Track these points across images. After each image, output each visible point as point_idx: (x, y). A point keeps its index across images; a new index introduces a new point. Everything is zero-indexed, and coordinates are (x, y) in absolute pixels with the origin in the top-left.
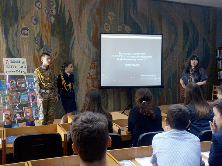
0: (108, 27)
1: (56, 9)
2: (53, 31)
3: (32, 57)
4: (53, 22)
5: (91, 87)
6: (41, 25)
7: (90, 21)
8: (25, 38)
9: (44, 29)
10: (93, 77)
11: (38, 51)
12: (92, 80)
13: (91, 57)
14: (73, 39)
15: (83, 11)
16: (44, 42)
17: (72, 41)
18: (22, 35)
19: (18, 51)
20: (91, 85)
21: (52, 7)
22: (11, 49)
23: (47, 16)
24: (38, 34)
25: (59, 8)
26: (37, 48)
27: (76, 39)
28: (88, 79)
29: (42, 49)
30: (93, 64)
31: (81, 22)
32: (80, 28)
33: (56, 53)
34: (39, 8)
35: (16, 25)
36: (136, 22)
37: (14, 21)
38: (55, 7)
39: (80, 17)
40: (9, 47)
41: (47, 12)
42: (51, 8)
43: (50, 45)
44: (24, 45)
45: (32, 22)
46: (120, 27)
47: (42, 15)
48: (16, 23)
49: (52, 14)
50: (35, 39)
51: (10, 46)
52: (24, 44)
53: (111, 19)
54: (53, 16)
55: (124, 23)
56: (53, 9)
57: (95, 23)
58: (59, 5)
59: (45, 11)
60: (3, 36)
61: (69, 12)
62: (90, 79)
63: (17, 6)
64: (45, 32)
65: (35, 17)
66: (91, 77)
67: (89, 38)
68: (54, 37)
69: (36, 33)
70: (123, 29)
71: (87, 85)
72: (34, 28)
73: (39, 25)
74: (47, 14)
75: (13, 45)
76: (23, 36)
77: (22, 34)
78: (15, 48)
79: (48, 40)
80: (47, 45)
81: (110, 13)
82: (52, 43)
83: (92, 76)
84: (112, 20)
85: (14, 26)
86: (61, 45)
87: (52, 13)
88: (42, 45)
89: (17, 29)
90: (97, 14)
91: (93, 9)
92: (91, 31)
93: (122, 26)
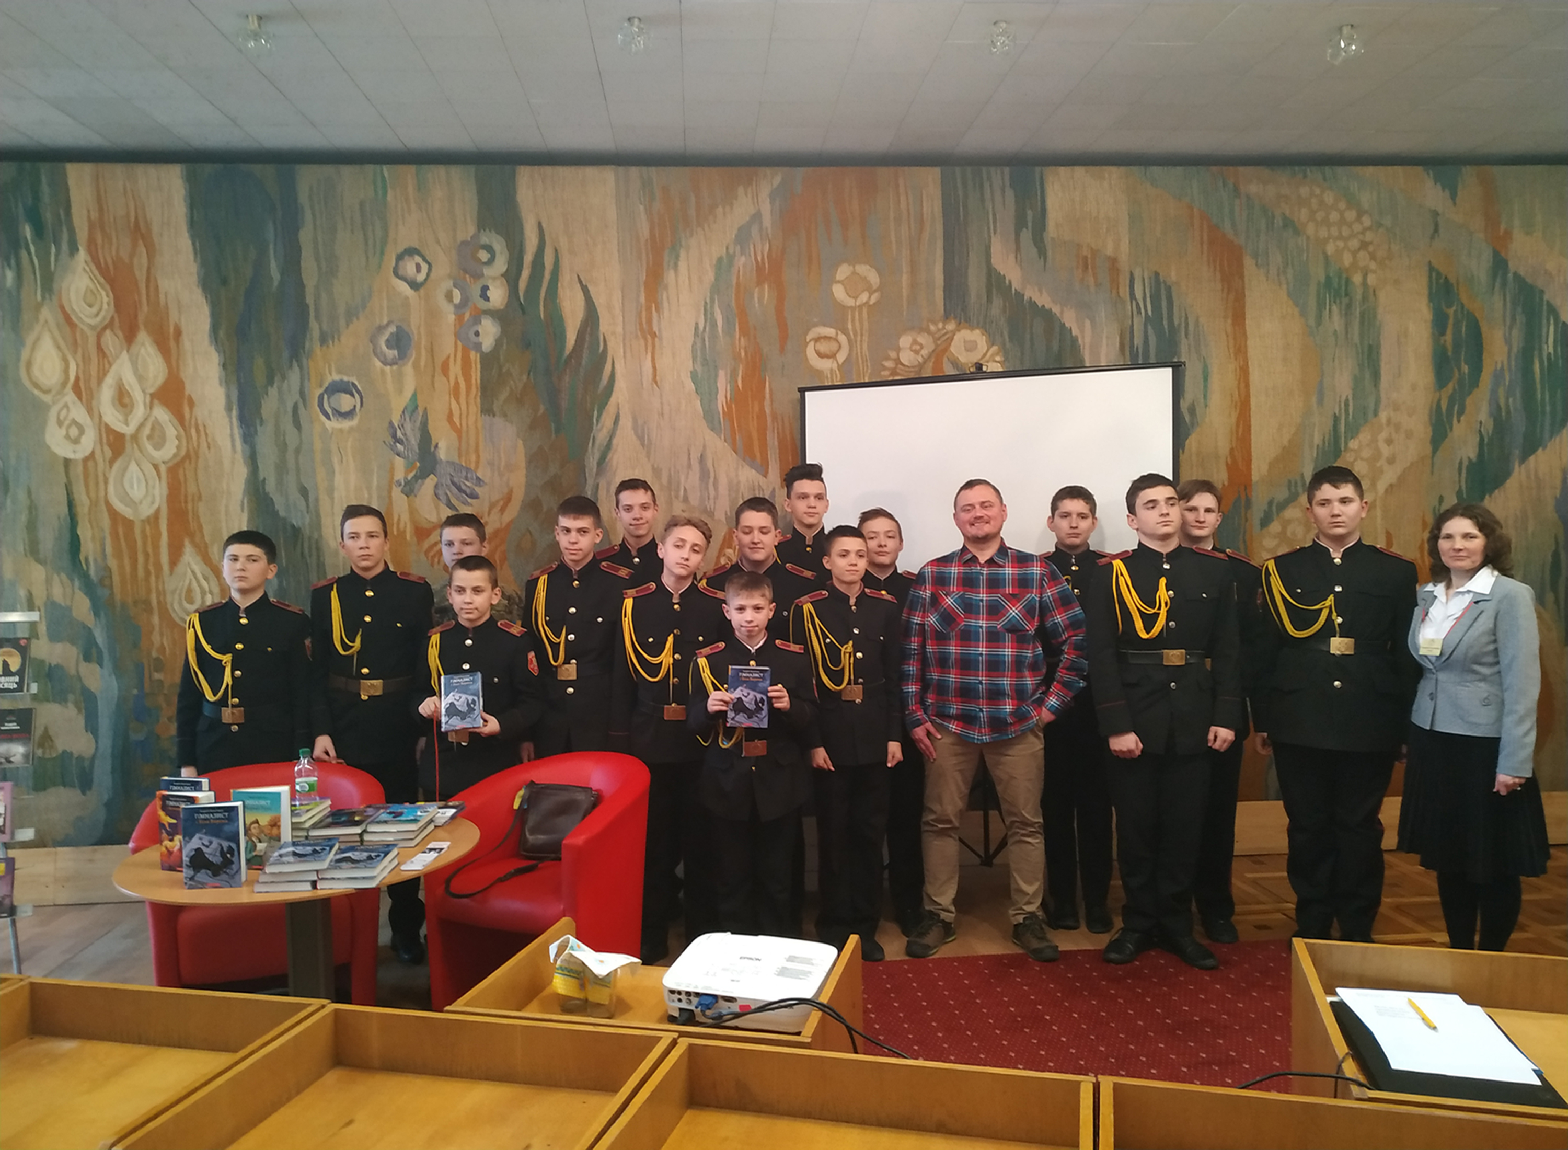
0: (833, 346)
1: (511, 278)
2: (488, 391)
4: (488, 344)
6: (423, 363)
7: (714, 325)
8: (341, 430)
9: (440, 380)
11: (409, 489)
14: (607, 420)
15: (670, 276)
16: (442, 446)
17: (601, 434)
18: (323, 418)
21: (487, 271)
22: (271, 487)
23: (459, 318)
24: (412, 408)
25: (526, 274)
27: (626, 423)
29: (431, 481)
31: (654, 335)
32: (649, 362)
33: (508, 499)
34: (414, 285)
35: (294, 376)
36: (1033, 304)
37: (286, 354)
38: (504, 269)
39: (649, 309)
40: (261, 478)
41: (457, 298)
42: (478, 276)
43: (473, 458)
44: (337, 467)
45: (376, 354)
46: (915, 342)
47: (433, 314)
48: (295, 364)
49: (482, 305)
50: (394, 436)
51: (267, 472)
52: (336, 460)
53: (850, 302)
54: (494, 314)
55: (946, 317)
56: (494, 279)
57: (744, 332)
58: (528, 258)
59: (449, 297)
60: (232, 429)
61: (584, 288)
63: (301, 286)
64: (447, 397)
65: (392, 329)
67: (709, 416)
68: (498, 421)
69: (398, 403)
70: (941, 350)
72: (389, 378)
73: (416, 366)
74: (457, 307)
75: (281, 468)
76: (333, 425)
77: (328, 418)
78: (291, 481)
79: (460, 438)
80: (456, 460)
81: (843, 271)
82: (481, 448)
84: (860, 307)
85: (284, 378)
86: (536, 459)
87: (487, 299)
88: (426, 463)
89: (302, 393)
90: (759, 283)
91: (731, 258)
92: (721, 373)
93: (929, 332)
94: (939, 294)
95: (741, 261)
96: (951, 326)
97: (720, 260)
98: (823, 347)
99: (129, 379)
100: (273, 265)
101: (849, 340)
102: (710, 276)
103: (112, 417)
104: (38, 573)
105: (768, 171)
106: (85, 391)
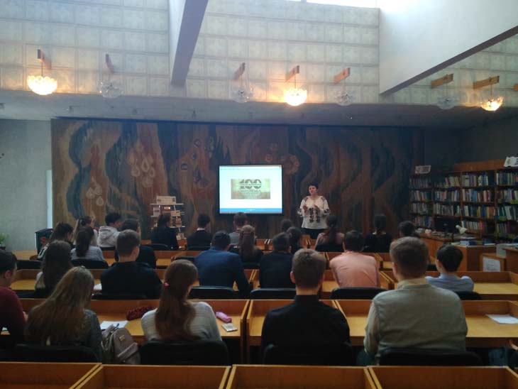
3: (190, 189)
4: (210, 156)
6: (199, 160)
7: (249, 153)
8: (185, 172)
16: (202, 175)
18: (181, 170)
19: (177, 183)
23: (206, 152)
24: (197, 169)
25: (217, 144)
26: (194, 181)
34: (197, 145)
35: (176, 162)
36: (304, 151)
37: (175, 159)
39: (238, 151)
40: (170, 181)
42: (209, 145)
43: (207, 177)
44: (183, 179)
45: (191, 158)
47: (201, 151)
50: (194, 173)
54: (211, 151)
55: (289, 153)
56: (212, 145)
58: (218, 141)
59: (204, 148)
60: (165, 172)
61: (227, 147)
63: (178, 145)
65: (194, 154)
69: (195, 167)
72: (193, 163)
75: (174, 179)
79: (205, 173)
80: (204, 177)
81: (272, 145)
84: (275, 151)
88: (199, 178)
89: (178, 165)
90: (257, 147)
94: (288, 149)
95: (254, 143)
97: (250, 142)
98: (268, 158)
99: (147, 162)
101: (273, 157)
102: (249, 146)
103: (143, 169)
104: (129, 198)
106: (139, 164)
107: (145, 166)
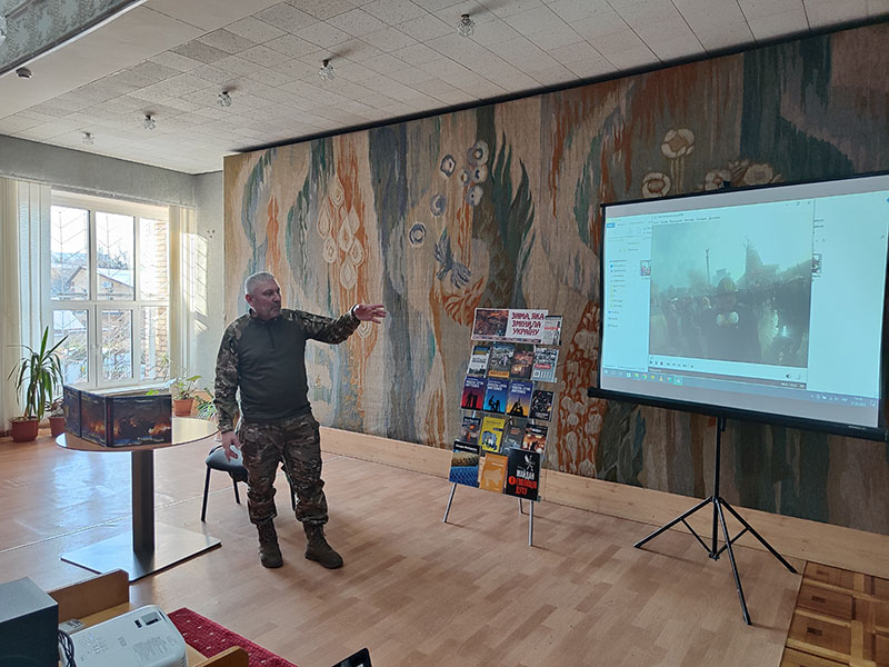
0: (661, 184)
1: (489, 165)
2: (476, 225)
3: (428, 292)
4: (477, 202)
5: (579, 386)
6: (450, 214)
7: (589, 178)
8: (417, 248)
9: (456, 222)
10: (586, 356)
11: (441, 277)
12: (583, 365)
13: (585, 293)
14: (529, 239)
15: (566, 153)
16: (455, 255)
17: (525, 247)
18: (411, 242)
19: (402, 278)
20: (578, 381)
21: (480, 162)
22: (391, 276)
23: (466, 188)
24: (444, 238)
25: (496, 161)
26: (438, 270)
27: (538, 239)
28: (567, 358)
29: (450, 272)
30: (588, 315)
31: (556, 188)
32: (552, 203)
33: (481, 282)
34: (448, 174)
37: (399, 214)
38: (487, 160)
39: (554, 173)
40: (388, 272)
41: (465, 178)
42: (475, 166)
43: (467, 261)
45: (431, 210)
46: (717, 177)
47: (455, 188)
48: (402, 217)
49: (477, 181)
50: (436, 250)
51: (390, 269)
52: (414, 263)
53: (673, 155)
54: (480, 185)
55: (742, 158)
56: (482, 166)
57: (606, 181)
58: (497, 153)
59: (462, 178)
60: (379, 249)
61: (523, 166)
62: (576, 360)
63: (405, 180)
64: (459, 230)
65: (438, 197)
66: (579, 354)
67: (582, 232)
68: (479, 241)
69: (439, 234)
70: (736, 181)
71: (565, 379)
72: (436, 222)
73: (447, 215)
74: (465, 183)
75: (395, 268)
76: (414, 245)
79: (463, 251)
80: (460, 262)
82: (471, 256)
83: (582, 351)
84: (680, 157)
85: (398, 224)
86: (495, 261)
87: (478, 177)
88: (449, 264)
89: (404, 232)
90: (617, 150)
91: (600, 136)
92: (591, 207)
93: (727, 168)
94: (737, 142)
95: (606, 138)
96: (744, 164)
97: (595, 138)
98: (653, 186)
99: (348, 228)
100: (397, 172)
101: (671, 181)
102: (589, 149)
103: (342, 245)
105: (626, 79)
106: (334, 234)
107: (346, 238)
